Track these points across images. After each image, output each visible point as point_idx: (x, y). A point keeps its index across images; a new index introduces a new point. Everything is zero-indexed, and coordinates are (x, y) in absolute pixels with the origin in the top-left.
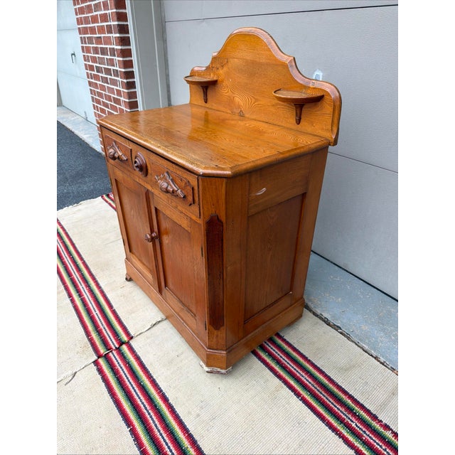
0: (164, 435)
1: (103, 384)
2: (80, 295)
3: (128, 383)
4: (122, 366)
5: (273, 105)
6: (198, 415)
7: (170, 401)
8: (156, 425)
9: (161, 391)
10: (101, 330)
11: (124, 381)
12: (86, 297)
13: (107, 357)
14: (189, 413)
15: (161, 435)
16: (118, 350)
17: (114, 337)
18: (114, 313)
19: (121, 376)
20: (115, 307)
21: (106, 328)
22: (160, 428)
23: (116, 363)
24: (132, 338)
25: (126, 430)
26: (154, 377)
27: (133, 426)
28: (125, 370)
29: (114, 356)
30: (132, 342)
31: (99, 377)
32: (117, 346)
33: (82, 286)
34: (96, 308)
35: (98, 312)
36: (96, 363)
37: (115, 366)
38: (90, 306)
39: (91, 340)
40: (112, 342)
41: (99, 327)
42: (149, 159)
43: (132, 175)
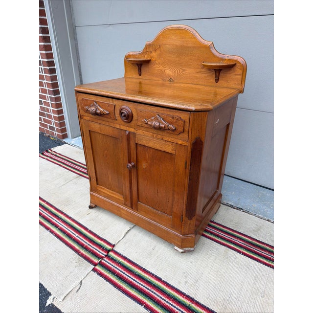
0: (170, 302)
1: (108, 283)
2: (56, 226)
3: (126, 277)
4: (116, 266)
5: (198, 73)
6: (186, 282)
7: (163, 279)
8: (161, 298)
9: (153, 275)
10: (87, 246)
11: (123, 276)
12: (62, 227)
13: (101, 264)
14: (180, 283)
15: (168, 302)
16: (108, 256)
17: (100, 248)
18: (91, 232)
19: (118, 274)
20: (90, 228)
21: (90, 244)
22: (165, 299)
23: (110, 266)
24: (114, 246)
25: (142, 308)
26: (144, 267)
27: (145, 303)
28: (119, 269)
29: (106, 261)
30: (116, 249)
31: (102, 279)
32: (106, 254)
33: (54, 220)
34: (75, 233)
35: (77, 235)
36: (94, 270)
37: (111, 268)
38: (69, 232)
39: (82, 255)
40: (100, 252)
41: (84, 245)
42: (136, 109)
43: (112, 124)
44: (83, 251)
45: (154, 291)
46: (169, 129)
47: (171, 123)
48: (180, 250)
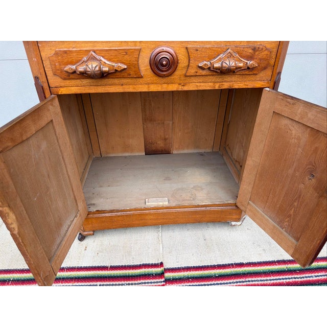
7: (244, 262)
16: (168, 281)
17: (149, 279)
18: (114, 268)
20: (108, 264)
21: (130, 282)
24: (162, 264)
28: (194, 283)
30: (167, 266)
32: (162, 280)
40: (155, 283)
42: (187, 48)
43: (131, 86)
45: (250, 279)
46: (248, 68)
47: (250, 58)
48: (239, 223)
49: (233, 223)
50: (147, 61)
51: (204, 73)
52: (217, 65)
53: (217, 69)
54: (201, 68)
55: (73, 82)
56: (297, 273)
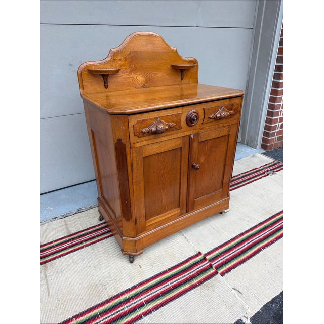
7: (243, 232)
9: (238, 236)
14: (247, 224)
15: (262, 235)
16: (211, 261)
20: (165, 269)
21: (188, 273)
22: (258, 236)
24: (200, 253)
25: (263, 251)
26: (229, 240)
27: (260, 248)
28: (226, 255)
31: (233, 271)
32: (207, 261)
35: (169, 283)
36: (222, 274)
38: (159, 292)
39: (200, 283)
40: (204, 265)
41: (187, 278)
42: (204, 109)
43: (176, 135)
44: (195, 281)
45: (252, 240)
46: (231, 115)
47: (231, 109)
48: (228, 210)
49: (226, 211)
50: (185, 119)
51: (211, 120)
52: (218, 116)
53: (219, 117)
54: (210, 118)
55: (145, 138)
56: (271, 227)
